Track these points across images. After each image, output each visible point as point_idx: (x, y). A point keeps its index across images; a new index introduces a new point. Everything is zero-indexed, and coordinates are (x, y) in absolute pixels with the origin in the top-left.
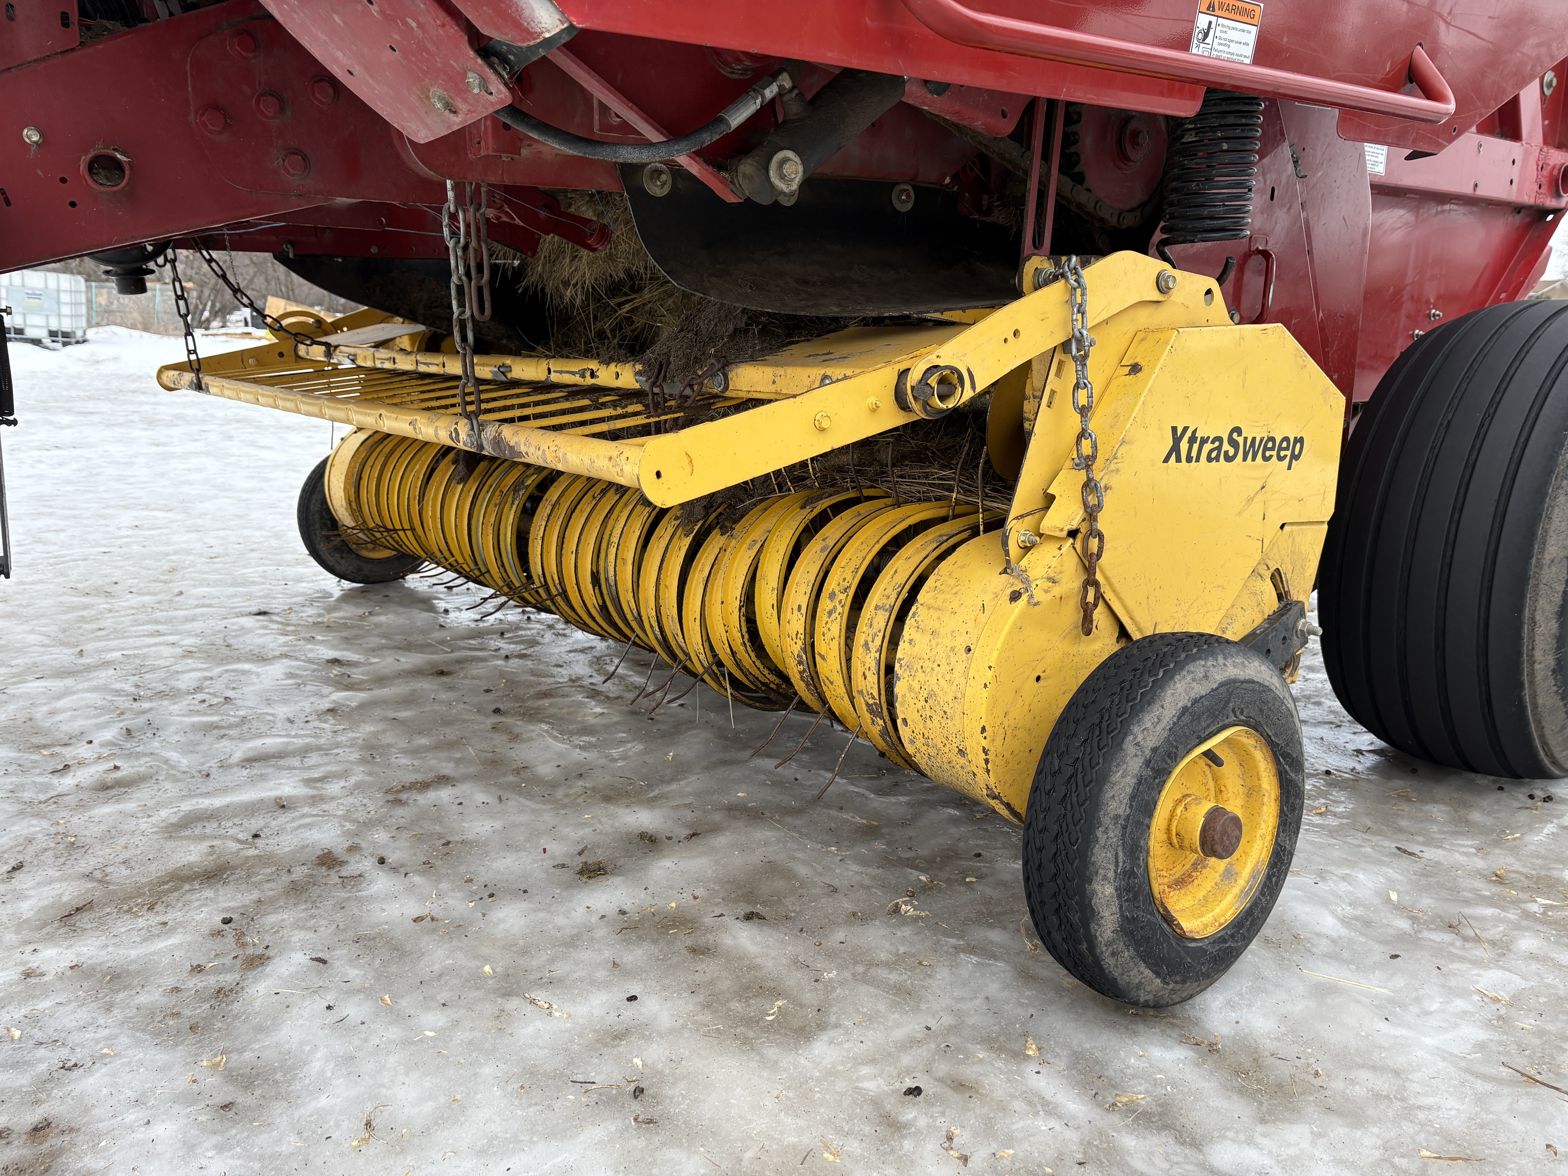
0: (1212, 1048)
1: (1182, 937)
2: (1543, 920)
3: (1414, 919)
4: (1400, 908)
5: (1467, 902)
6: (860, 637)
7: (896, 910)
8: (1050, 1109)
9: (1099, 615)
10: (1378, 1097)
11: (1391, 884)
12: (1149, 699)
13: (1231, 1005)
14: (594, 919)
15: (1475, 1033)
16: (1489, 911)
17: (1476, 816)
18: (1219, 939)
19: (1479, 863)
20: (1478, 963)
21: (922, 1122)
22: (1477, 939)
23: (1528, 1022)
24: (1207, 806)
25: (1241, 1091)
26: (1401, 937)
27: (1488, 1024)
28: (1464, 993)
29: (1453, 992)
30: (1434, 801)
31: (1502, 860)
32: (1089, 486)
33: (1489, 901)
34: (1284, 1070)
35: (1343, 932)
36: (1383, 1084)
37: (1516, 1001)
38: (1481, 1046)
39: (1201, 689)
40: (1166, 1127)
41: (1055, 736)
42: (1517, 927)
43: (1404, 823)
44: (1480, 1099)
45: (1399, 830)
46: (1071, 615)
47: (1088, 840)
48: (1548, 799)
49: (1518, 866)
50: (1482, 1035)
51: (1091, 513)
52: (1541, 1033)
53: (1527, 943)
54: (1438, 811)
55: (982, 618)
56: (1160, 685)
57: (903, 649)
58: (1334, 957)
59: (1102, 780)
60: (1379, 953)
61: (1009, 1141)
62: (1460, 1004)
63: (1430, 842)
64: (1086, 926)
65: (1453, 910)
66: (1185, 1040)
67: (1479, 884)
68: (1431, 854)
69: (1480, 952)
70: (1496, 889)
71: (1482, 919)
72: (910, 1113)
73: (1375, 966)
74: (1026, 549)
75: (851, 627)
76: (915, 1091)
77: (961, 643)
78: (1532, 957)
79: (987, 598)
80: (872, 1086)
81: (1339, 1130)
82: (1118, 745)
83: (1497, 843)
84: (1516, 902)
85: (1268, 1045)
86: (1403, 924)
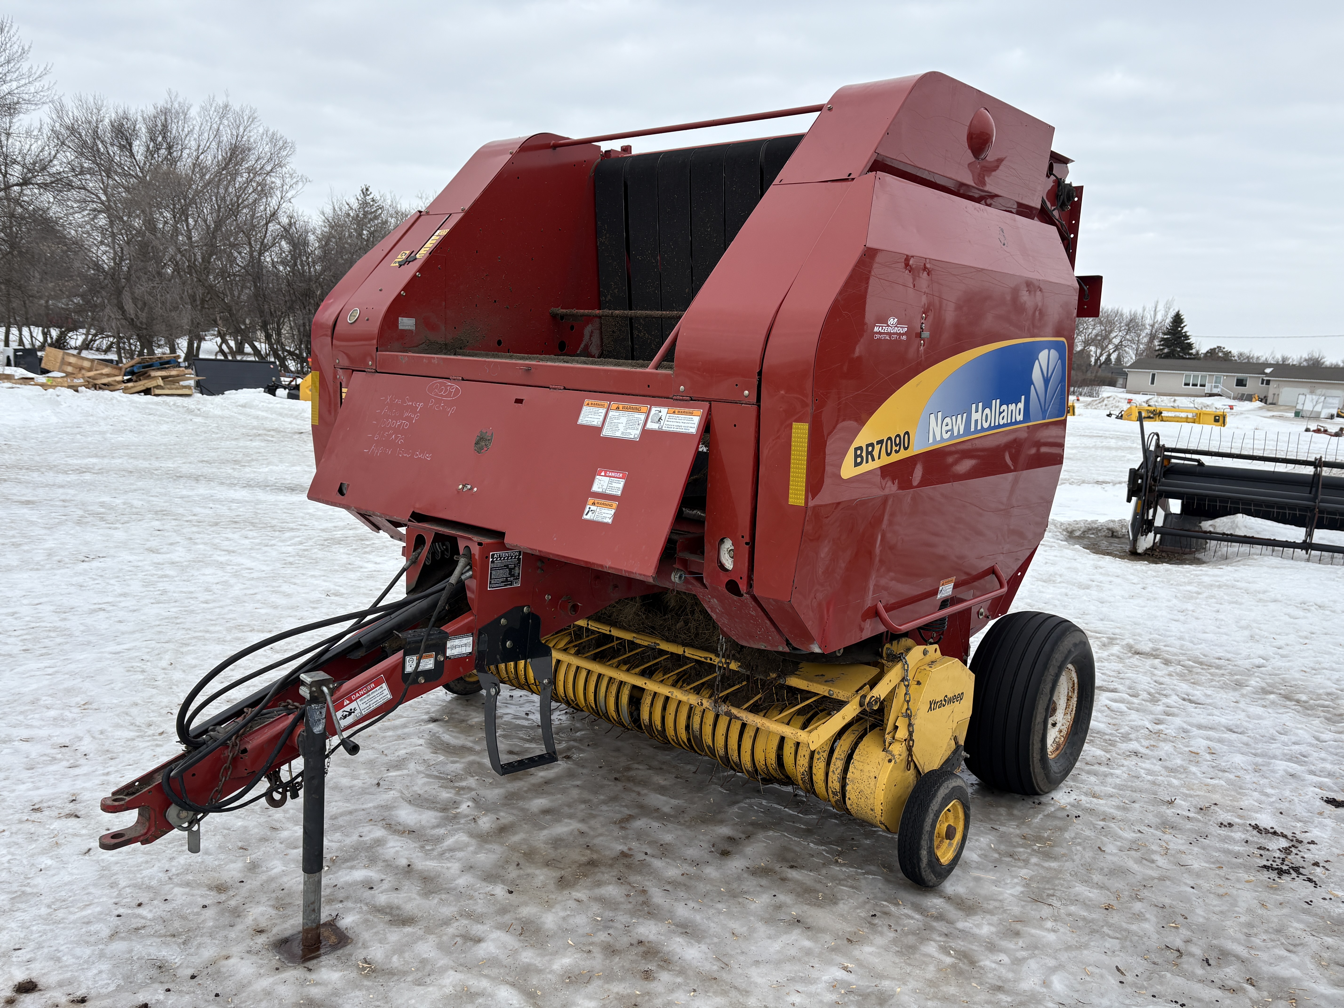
0: (949, 898)
1: (941, 865)
2: (1039, 852)
3: (999, 853)
4: (995, 850)
5: (1015, 847)
6: (832, 768)
7: (837, 861)
8: (912, 918)
9: (912, 764)
10: (996, 908)
11: (991, 841)
12: (934, 795)
13: (952, 885)
14: (740, 871)
15: (1020, 889)
16: (1022, 850)
17: (1016, 812)
18: (949, 865)
19: (1018, 832)
20: (1020, 867)
21: (880, 923)
22: (1019, 859)
23: (1035, 885)
24: (946, 825)
25: (960, 909)
26: (996, 860)
27: (1024, 886)
28: (1017, 877)
29: (1014, 877)
30: (1001, 806)
31: (1025, 830)
32: (910, 725)
33: (1022, 846)
34: (971, 903)
35: (979, 859)
36: (997, 904)
37: (1031, 879)
38: (1022, 892)
39: (947, 791)
40: (942, 920)
41: (907, 807)
42: (1031, 855)
43: (992, 816)
44: (1023, 907)
45: (991, 820)
46: (904, 764)
47: (920, 838)
48: (1040, 803)
49: (1030, 832)
50: (1022, 889)
51: (911, 734)
52: (1038, 888)
53: (1034, 860)
54: (1003, 811)
55: (879, 767)
56: (936, 791)
57: (849, 775)
58: (977, 868)
59: (923, 821)
60: (991, 866)
61: (904, 926)
62: (1016, 880)
63: (1002, 824)
64: (918, 863)
65: (1011, 850)
66: (941, 896)
67: (1018, 840)
68: (1003, 829)
69: (1020, 864)
70: (1023, 841)
71: (1020, 852)
72: (876, 921)
73: (990, 870)
74: (890, 744)
75: (828, 764)
76: (875, 915)
77: (872, 775)
78: (1036, 864)
79: (880, 760)
80: (863, 914)
81: (988, 917)
82: (927, 810)
83: (1023, 823)
84: (1030, 846)
85: (965, 896)
86: (996, 856)
